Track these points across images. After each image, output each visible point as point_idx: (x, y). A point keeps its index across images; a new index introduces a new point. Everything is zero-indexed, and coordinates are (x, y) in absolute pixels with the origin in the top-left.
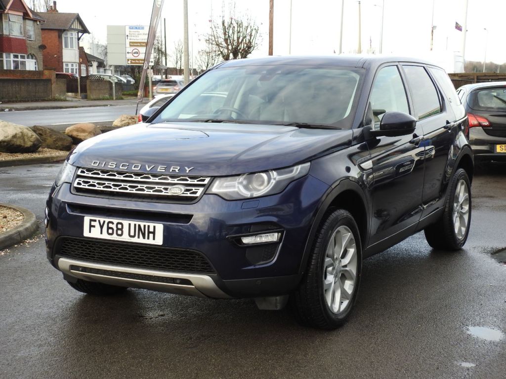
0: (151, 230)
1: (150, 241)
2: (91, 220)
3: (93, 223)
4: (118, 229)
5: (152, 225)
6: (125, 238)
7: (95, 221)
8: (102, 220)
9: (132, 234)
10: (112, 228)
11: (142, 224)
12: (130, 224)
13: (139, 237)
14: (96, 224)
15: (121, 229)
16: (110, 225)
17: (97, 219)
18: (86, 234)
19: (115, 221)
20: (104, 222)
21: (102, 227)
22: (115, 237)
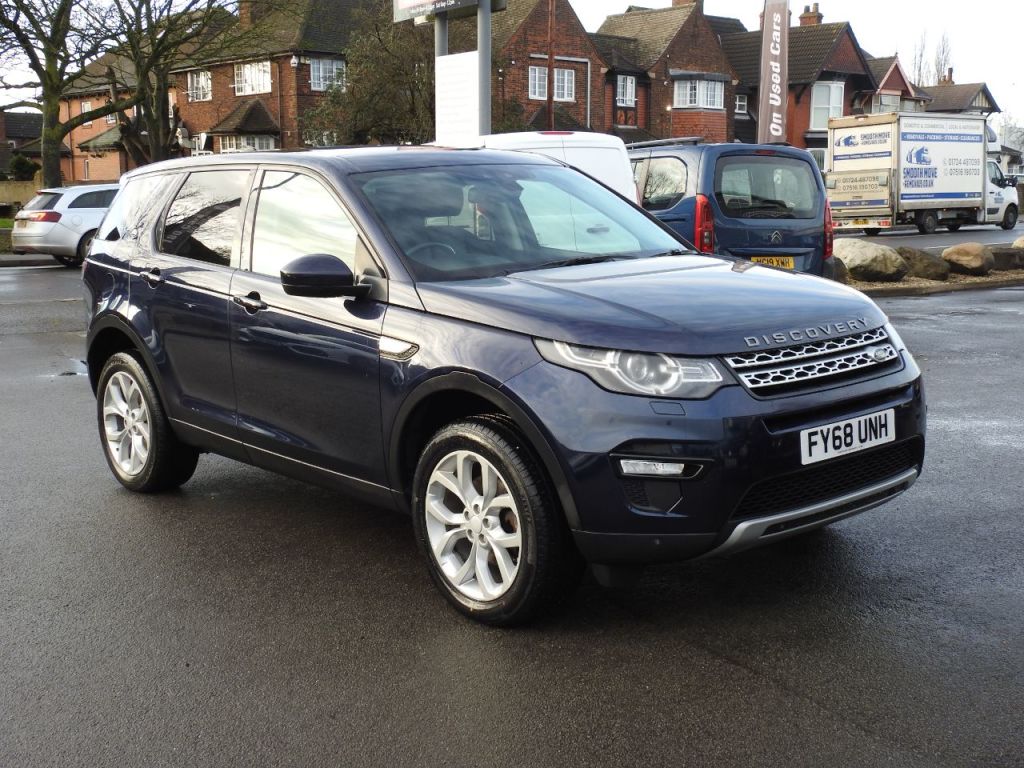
0: (883, 422)
1: (883, 440)
2: (811, 435)
3: (814, 439)
4: (846, 435)
5: (882, 413)
6: (857, 446)
7: (815, 433)
8: (825, 428)
9: (863, 437)
10: (839, 438)
11: (872, 416)
12: (860, 422)
13: (871, 439)
14: (818, 438)
15: (850, 435)
16: (837, 433)
17: (818, 429)
18: (806, 460)
19: (842, 424)
20: (828, 429)
21: (825, 440)
22: (844, 451)
